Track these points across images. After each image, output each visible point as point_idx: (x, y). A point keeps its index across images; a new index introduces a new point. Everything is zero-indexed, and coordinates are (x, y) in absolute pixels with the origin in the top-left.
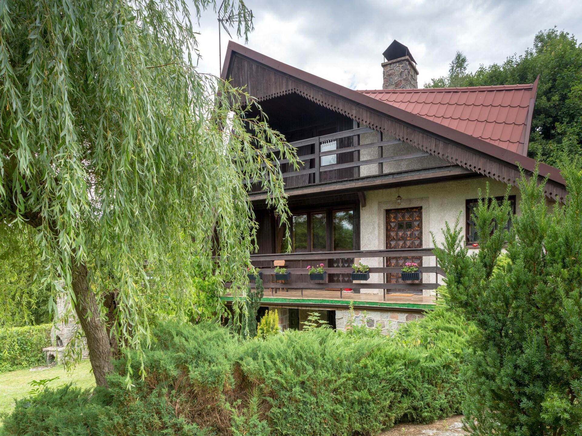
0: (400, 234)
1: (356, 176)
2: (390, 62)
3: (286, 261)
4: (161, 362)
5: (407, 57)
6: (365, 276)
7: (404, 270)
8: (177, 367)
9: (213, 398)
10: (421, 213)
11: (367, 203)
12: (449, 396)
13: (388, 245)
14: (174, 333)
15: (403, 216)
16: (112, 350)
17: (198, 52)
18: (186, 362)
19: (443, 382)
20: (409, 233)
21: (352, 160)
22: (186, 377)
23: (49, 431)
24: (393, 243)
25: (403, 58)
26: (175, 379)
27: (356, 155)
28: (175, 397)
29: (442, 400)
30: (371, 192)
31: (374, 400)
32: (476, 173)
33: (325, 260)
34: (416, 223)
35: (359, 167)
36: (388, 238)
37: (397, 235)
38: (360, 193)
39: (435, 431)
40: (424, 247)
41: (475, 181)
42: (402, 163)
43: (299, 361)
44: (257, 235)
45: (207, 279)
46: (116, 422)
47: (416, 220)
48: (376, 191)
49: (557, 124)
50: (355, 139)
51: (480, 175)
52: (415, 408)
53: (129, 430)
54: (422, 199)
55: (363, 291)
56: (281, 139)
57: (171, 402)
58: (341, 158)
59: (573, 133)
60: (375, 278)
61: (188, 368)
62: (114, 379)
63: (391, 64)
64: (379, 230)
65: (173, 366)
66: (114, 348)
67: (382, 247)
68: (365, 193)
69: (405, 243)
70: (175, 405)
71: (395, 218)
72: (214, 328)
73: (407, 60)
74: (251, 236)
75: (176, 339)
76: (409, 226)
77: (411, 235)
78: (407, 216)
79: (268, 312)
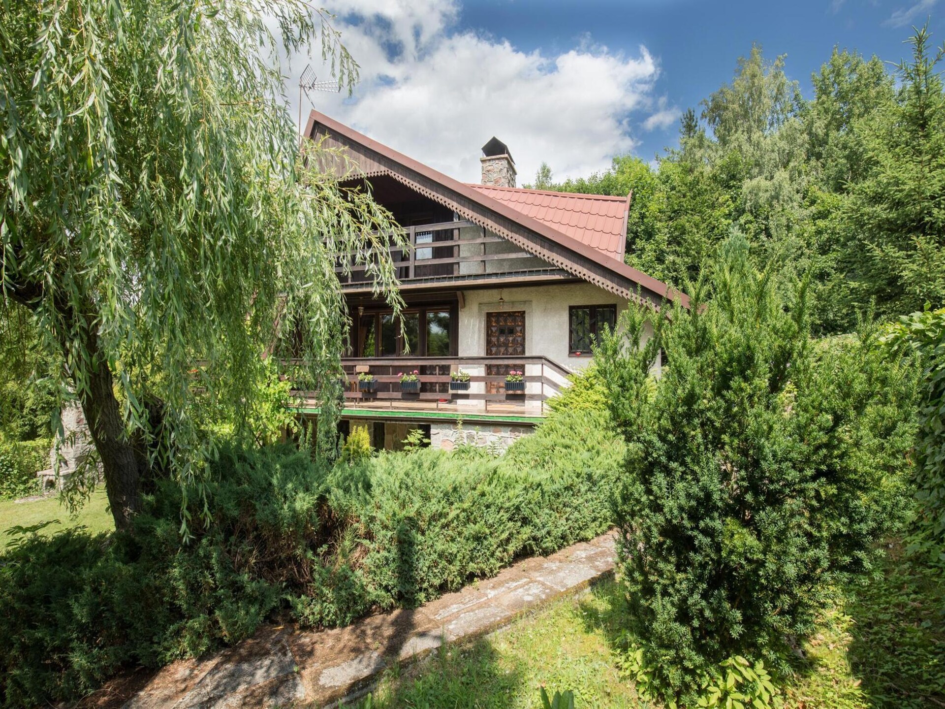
0: (502, 339)
1: (456, 274)
2: (489, 158)
3: (370, 366)
4: (216, 498)
5: (506, 155)
6: (465, 386)
7: (509, 379)
8: (238, 504)
9: (289, 545)
10: (524, 318)
11: (467, 303)
12: (570, 522)
13: (489, 351)
14: (235, 459)
15: (505, 321)
16: (142, 480)
17: (286, 99)
18: (251, 497)
19: (564, 506)
20: (511, 339)
21: (452, 256)
22: (251, 518)
23: (33, 603)
24: (494, 350)
25: (502, 156)
26: (234, 521)
27: (456, 250)
28: (235, 545)
29: (563, 526)
30: (471, 292)
31: (491, 533)
32: (581, 278)
33: (417, 366)
34: (519, 329)
35: (458, 263)
36: (489, 343)
37: (498, 340)
38: (459, 293)
39: (558, 564)
40: (527, 354)
41: (578, 286)
42: (505, 263)
43: (404, 492)
44: (350, 334)
45: (272, 385)
46: (144, 585)
47: (518, 326)
48: (476, 292)
49: (638, 240)
50: (456, 232)
51: (585, 281)
52: (535, 539)
53: (164, 595)
54: (525, 302)
55: (460, 402)
56: (388, 216)
57: (229, 552)
58: (438, 253)
59: (651, 250)
60: (476, 388)
61: (255, 505)
62: (144, 523)
63: (490, 160)
64: (479, 335)
65: (233, 503)
66: (145, 477)
67: (483, 354)
68: (466, 293)
69: (506, 349)
70: (235, 556)
71: (497, 322)
72: (291, 451)
73: (506, 159)
74: (342, 334)
75: (238, 466)
76: (511, 331)
77: (514, 340)
78: (510, 320)
79: (357, 429)
